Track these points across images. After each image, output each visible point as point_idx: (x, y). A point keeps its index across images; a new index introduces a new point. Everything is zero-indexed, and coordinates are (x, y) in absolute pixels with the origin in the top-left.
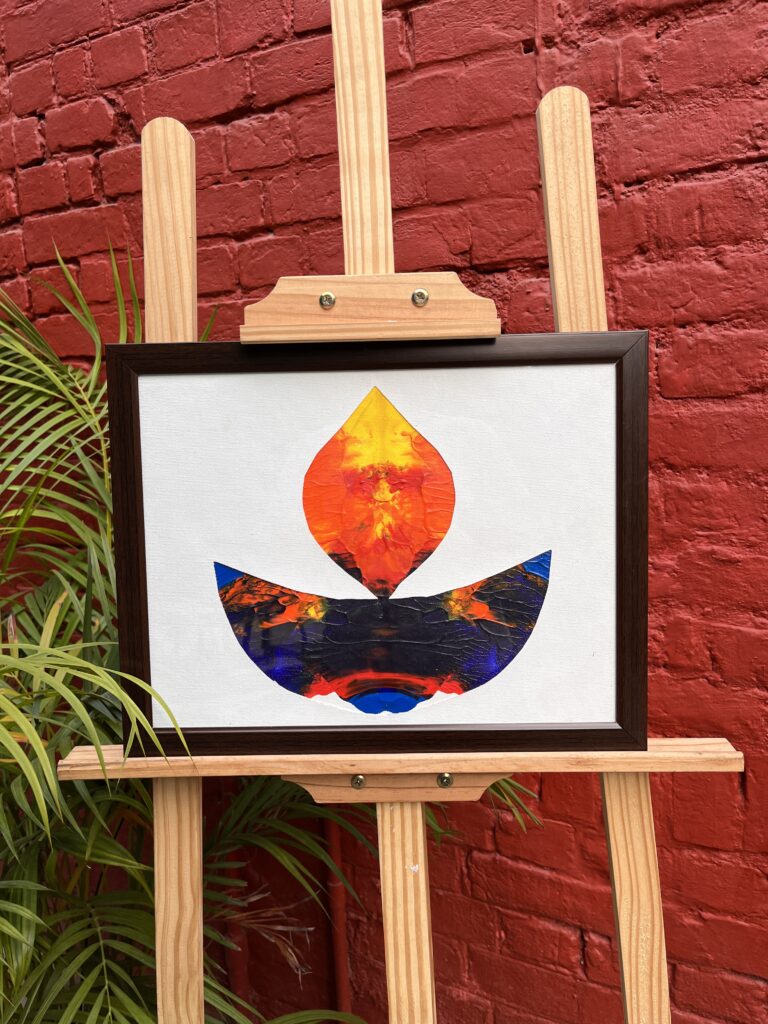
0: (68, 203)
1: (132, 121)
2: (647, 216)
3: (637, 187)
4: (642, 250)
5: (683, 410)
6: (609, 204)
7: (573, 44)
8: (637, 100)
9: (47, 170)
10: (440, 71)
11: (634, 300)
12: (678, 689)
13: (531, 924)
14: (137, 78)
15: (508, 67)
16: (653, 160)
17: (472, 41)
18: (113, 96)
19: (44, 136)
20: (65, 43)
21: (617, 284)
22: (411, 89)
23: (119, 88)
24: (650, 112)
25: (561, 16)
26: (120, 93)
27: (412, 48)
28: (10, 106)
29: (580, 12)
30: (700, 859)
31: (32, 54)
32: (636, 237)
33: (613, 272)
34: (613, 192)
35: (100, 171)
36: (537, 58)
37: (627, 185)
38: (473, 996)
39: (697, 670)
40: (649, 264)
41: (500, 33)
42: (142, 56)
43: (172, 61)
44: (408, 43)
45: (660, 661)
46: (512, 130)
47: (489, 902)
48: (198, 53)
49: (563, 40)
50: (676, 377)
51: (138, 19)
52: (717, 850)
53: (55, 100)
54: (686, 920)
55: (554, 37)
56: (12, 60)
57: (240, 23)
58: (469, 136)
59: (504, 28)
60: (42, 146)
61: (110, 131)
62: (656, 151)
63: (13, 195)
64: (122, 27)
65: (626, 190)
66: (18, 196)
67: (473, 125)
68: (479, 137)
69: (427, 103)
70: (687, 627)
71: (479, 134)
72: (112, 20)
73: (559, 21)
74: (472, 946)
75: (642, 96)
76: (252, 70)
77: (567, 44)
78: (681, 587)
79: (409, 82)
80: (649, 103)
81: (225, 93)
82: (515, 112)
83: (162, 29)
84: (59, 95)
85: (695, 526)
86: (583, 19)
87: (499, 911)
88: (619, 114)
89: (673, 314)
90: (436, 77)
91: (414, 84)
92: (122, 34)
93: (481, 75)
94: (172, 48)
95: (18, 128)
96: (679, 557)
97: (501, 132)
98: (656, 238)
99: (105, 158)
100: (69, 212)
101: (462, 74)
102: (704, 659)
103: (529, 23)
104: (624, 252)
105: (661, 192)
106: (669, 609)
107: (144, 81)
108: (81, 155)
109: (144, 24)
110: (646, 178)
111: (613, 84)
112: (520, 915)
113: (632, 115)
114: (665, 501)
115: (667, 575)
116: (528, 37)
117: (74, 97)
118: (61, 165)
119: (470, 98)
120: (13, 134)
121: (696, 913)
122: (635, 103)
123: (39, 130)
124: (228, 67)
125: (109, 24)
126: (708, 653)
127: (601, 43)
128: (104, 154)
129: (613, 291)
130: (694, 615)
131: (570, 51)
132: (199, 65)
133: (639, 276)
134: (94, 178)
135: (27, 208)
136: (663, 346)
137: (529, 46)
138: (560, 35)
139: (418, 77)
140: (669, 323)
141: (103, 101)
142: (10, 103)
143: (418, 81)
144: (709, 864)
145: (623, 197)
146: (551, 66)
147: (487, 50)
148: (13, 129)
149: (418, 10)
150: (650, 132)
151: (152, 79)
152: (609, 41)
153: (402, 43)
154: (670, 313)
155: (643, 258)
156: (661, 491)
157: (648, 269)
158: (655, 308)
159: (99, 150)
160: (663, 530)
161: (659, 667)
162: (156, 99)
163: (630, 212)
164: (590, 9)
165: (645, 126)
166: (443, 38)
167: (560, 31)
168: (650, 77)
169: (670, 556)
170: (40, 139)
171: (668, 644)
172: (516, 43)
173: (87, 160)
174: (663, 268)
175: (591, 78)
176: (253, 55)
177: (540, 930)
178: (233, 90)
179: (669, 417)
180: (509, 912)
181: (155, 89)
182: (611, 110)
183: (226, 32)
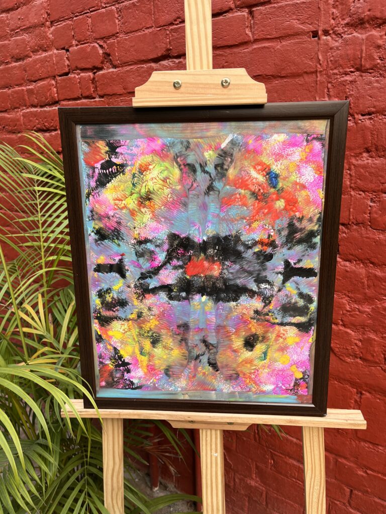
0: (80, 96)
1: (111, 57)
2: (372, 133)
3: (367, 117)
4: (368, 151)
5: (381, 236)
6: (352, 124)
7: (339, 35)
8: (372, 69)
9: (70, 79)
10: (266, 44)
11: (360, 177)
12: (366, 370)
13: (285, 460)
14: (113, 35)
15: (303, 45)
16: (378, 104)
17: (284, 29)
18: (102, 44)
19: (69, 60)
20: (79, 13)
21: (353, 167)
22: (251, 53)
23: (104, 39)
24: (378, 77)
25: (334, 19)
26: (105, 42)
27: (253, 30)
28: (52, 44)
29: (344, 17)
30: (369, 447)
31: (63, 17)
32: (365, 144)
33: (350, 160)
34: (354, 118)
35: (96, 82)
36: (319, 42)
37: (363, 115)
38: (257, 485)
39: (376, 363)
40: (370, 158)
41: (300, 26)
42: (115, 23)
43: (130, 27)
44: (251, 27)
45: (358, 355)
46: (303, 80)
47: (267, 447)
48: (143, 24)
49: (334, 32)
50: (379, 219)
51: (114, 3)
52: (378, 445)
53: (74, 42)
54: (359, 472)
55: (329, 31)
56: (53, 20)
57: (164, 9)
58: (280, 81)
59: (302, 23)
60: (68, 66)
61: (100, 61)
62: (380, 99)
63: (55, 89)
64: (106, 7)
65: (361, 118)
66: (57, 90)
67: (282, 75)
68: (285, 82)
69: (259, 61)
70: (374, 342)
71: (285, 80)
72: (101, 3)
73: (332, 21)
74: (258, 464)
75: (375, 68)
76: (170, 36)
77: (336, 35)
78: (372, 322)
79: (250, 49)
80: (378, 72)
81: (157, 47)
82: (305, 70)
83: (126, 10)
84: (76, 40)
85: (382, 294)
86: (345, 22)
87: (271, 452)
88: (361, 76)
89: (381, 186)
90: (264, 47)
91: (253, 50)
92: (106, 11)
93: (288, 48)
94: (131, 20)
95: (57, 56)
96: (372, 308)
97: (297, 80)
98: (376, 145)
99: (98, 75)
100: (81, 101)
101: (278, 47)
102: (381, 359)
103: (315, 21)
104: (358, 151)
105: (380, 121)
106: (365, 332)
107: (117, 37)
108: (86, 73)
109: (117, 6)
110: (373, 113)
111: (359, 59)
112: (281, 455)
113: (368, 77)
114: (368, 280)
115: (365, 315)
116: (315, 30)
117: (83, 42)
118: (77, 77)
119: (282, 60)
120: (54, 59)
121: (364, 470)
122: (371, 71)
123: (67, 58)
124: (158, 33)
125: (100, 5)
126: (383, 356)
127: (354, 36)
128: (98, 73)
129: (350, 171)
130: (377, 337)
131: (337, 39)
132: (144, 31)
133: (365, 164)
134: (93, 85)
135: (62, 97)
136: (374, 202)
137: (315, 34)
138: (333, 29)
139: (255, 46)
140: (379, 191)
141: (97, 46)
142: (52, 42)
143: (255, 49)
144: (373, 450)
145: (360, 122)
146: (326, 47)
147: (292, 35)
148: (54, 56)
149: (257, 10)
150: (377, 88)
151: (121, 36)
152: (359, 35)
153: (247, 27)
154: (380, 185)
155: (368, 155)
156: (366, 274)
157: (370, 161)
158: (371, 182)
159: (95, 71)
160: (365, 294)
161: (357, 358)
162: (122, 47)
163: (362, 130)
164: (350, 16)
165: (375, 84)
166: (269, 26)
167: (332, 27)
168: (380, 58)
169: (368, 307)
170: (67, 62)
171: (363, 349)
172: (308, 32)
173: (90, 76)
174: (378, 161)
175: (348, 55)
176: (171, 27)
177: (290, 464)
178: (160, 46)
179: (373, 238)
180: (276, 453)
181: (122, 41)
182: (357, 73)
183: (157, 14)
